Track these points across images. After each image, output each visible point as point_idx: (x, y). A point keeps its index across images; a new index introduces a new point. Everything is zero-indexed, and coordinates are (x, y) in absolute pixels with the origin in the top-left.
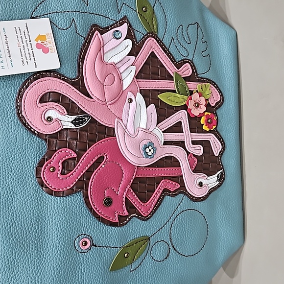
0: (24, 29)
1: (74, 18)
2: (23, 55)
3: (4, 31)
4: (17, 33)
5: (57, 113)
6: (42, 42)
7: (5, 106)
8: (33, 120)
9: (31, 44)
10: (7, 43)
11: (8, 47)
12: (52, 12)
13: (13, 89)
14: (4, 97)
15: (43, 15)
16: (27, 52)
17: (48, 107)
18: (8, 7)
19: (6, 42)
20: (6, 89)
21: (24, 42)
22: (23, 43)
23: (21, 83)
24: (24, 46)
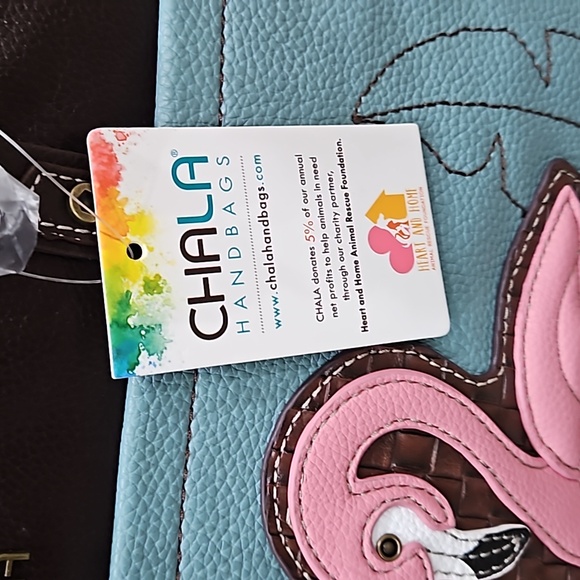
0: (328, 164)
1: (500, 130)
2: (322, 277)
3: (259, 170)
4: (303, 182)
5: (418, 521)
6: (392, 225)
7: (222, 481)
8: (329, 549)
9: (352, 230)
10: (265, 223)
11: (268, 240)
12: (426, 100)
13: (259, 409)
14: (223, 443)
15: (397, 111)
16: (336, 265)
17: (387, 495)
18: (275, 67)
19: (264, 219)
20: (234, 413)
21: (328, 220)
22: (323, 226)
23: (293, 387)
24: (325, 237)
